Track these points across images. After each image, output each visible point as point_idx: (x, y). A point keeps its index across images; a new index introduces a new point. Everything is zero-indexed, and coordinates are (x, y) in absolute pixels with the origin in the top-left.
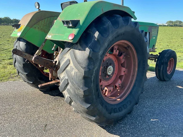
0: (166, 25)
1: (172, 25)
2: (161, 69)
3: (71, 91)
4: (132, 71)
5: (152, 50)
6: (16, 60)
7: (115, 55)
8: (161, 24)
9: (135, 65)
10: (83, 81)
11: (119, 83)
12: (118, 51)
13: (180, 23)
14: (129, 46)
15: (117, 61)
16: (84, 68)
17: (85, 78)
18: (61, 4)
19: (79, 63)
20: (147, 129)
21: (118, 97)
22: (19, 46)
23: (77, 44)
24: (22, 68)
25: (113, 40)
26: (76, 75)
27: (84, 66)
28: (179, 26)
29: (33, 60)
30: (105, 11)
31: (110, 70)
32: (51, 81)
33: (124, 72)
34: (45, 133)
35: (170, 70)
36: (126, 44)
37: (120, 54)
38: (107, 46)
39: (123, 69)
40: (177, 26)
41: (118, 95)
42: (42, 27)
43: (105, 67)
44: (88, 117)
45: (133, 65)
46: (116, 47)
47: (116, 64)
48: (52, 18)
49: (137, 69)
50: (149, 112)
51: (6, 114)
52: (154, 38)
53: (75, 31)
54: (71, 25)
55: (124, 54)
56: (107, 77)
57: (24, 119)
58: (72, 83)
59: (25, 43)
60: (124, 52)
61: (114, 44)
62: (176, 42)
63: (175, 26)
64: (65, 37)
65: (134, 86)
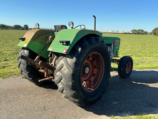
0: (131, 33)
1: (136, 33)
2: (122, 70)
3: (64, 83)
4: (101, 71)
5: (116, 56)
6: (20, 63)
7: (90, 61)
8: (127, 32)
9: (102, 67)
10: (71, 77)
11: (92, 79)
12: (92, 58)
13: (142, 31)
14: (99, 55)
15: (91, 64)
16: (73, 69)
17: (73, 75)
18: (55, 26)
19: (69, 66)
20: (110, 109)
21: (92, 88)
22: (24, 53)
23: (68, 55)
24: (26, 68)
25: (89, 52)
26: (68, 73)
27: (72, 68)
28: (142, 34)
29: (39, 63)
30: (84, 35)
31: (87, 70)
32: (46, 77)
33: (96, 71)
34: (45, 111)
35: (129, 70)
36: (97, 54)
37: (93, 60)
38: (85, 56)
39: (96, 70)
40: (140, 34)
41: (92, 86)
42: (41, 41)
43: (84, 68)
44: (74, 100)
45: (101, 67)
46: (91, 56)
47: (91, 66)
48: (47, 35)
49: (104, 70)
50: (112, 98)
51: (15, 100)
52: (117, 47)
53: (67, 47)
54: (65, 44)
55: (96, 60)
56: (85, 75)
57: (29, 103)
58: (65, 78)
59: (29, 51)
60: (96, 59)
61: (90, 54)
62: (137, 48)
63: (138, 34)
64: (61, 51)
65: (102, 81)
